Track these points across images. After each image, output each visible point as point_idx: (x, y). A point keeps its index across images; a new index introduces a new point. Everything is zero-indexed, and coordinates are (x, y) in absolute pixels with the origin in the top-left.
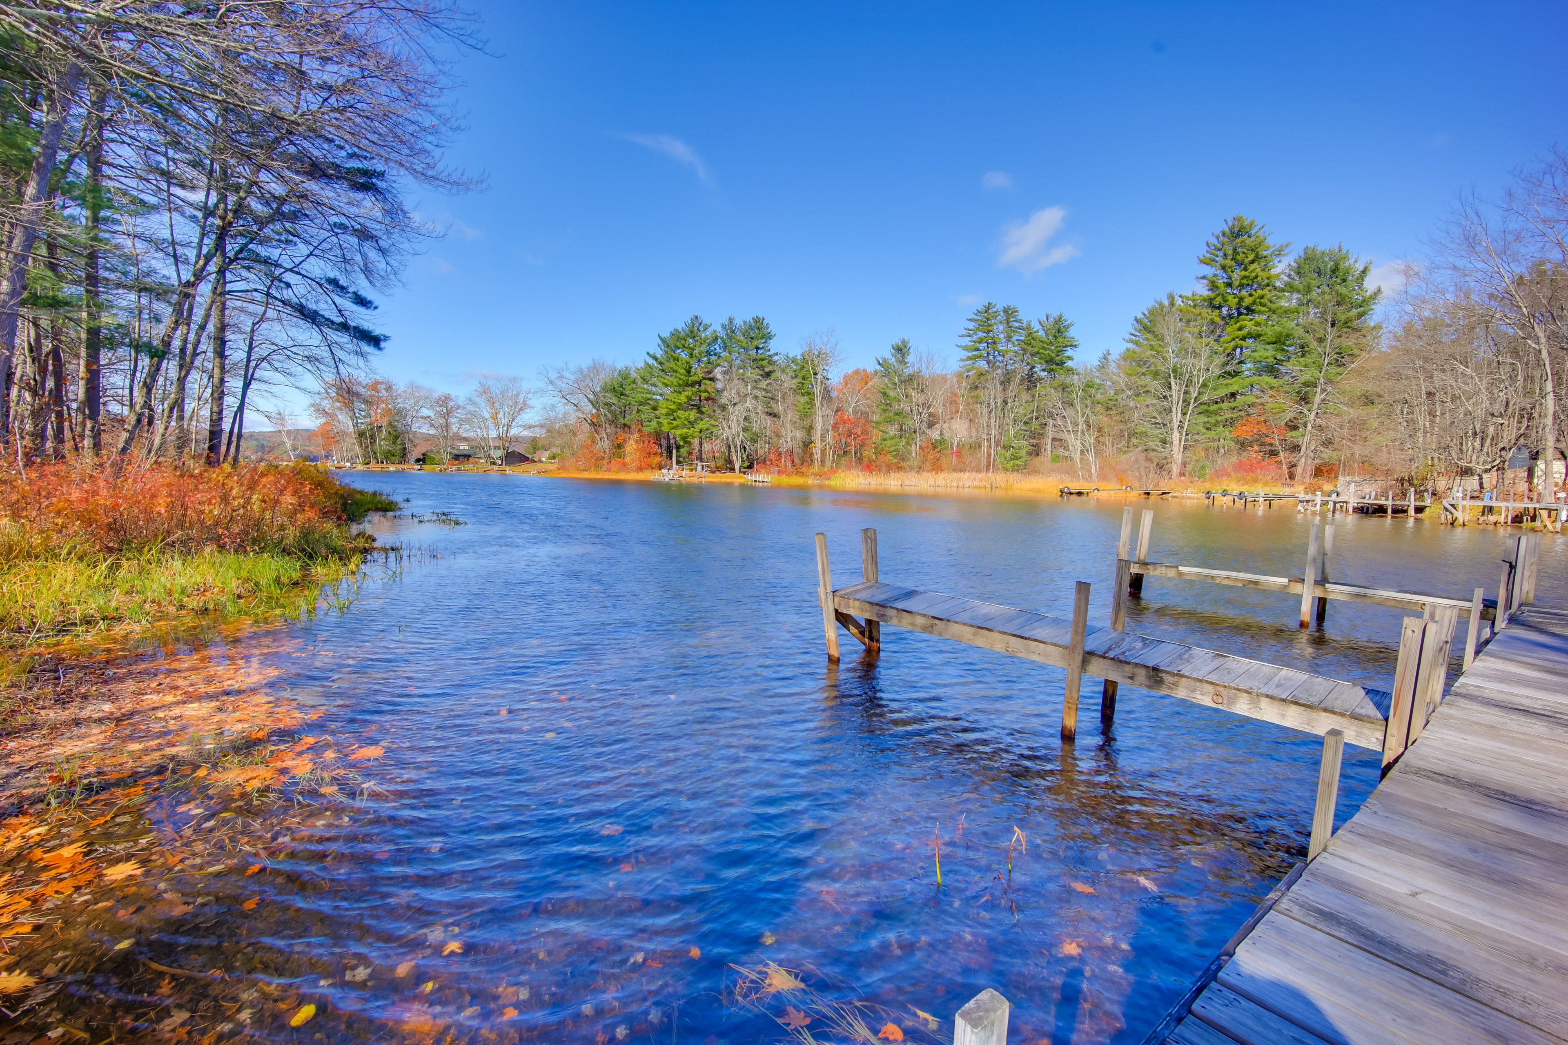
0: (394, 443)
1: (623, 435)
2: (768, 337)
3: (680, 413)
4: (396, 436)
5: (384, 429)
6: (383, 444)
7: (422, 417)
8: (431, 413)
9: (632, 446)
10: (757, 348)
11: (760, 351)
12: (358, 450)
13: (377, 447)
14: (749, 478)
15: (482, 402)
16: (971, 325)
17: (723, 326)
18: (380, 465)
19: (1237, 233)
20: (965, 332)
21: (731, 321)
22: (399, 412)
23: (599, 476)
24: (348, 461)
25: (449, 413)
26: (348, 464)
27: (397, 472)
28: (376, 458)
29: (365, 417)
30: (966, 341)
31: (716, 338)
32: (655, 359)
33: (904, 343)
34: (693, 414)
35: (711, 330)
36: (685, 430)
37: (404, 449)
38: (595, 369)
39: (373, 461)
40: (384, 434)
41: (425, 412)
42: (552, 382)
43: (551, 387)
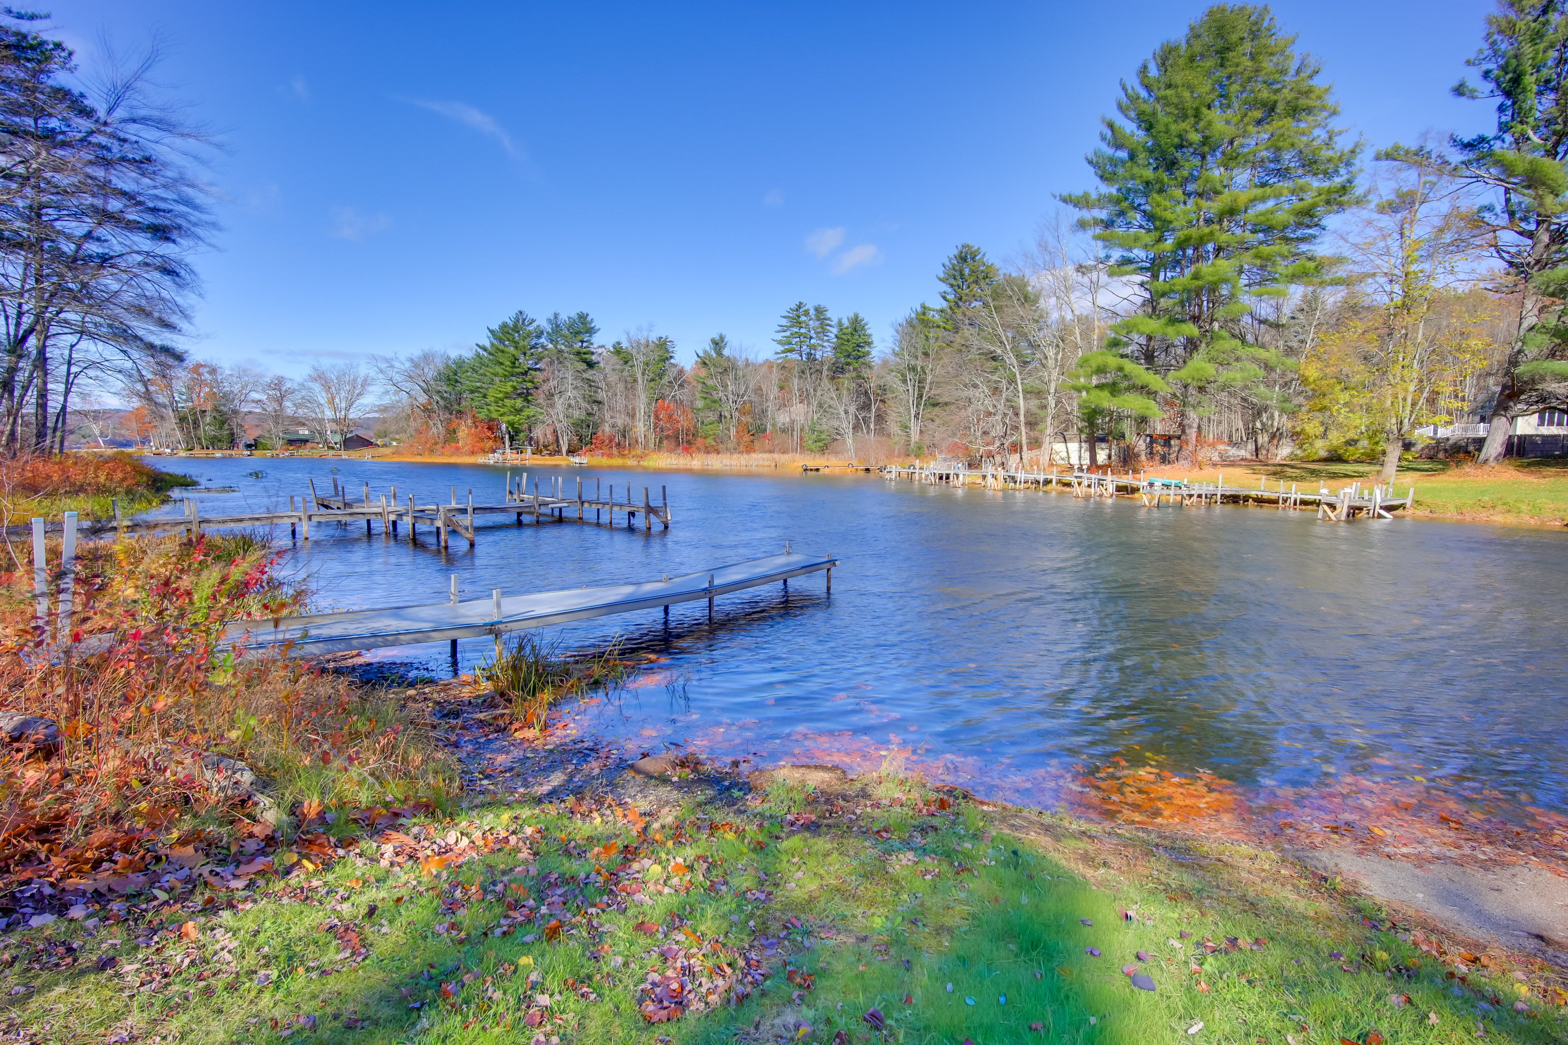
0: (221, 428)
1: (457, 421)
2: (591, 331)
3: (508, 402)
4: (223, 419)
5: (208, 414)
6: (207, 428)
7: (253, 401)
8: (264, 397)
9: (464, 431)
10: (582, 342)
11: (585, 345)
12: (178, 434)
13: (201, 433)
14: (576, 460)
15: (316, 387)
16: (784, 322)
17: (549, 321)
18: (205, 451)
19: (965, 257)
20: (779, 328)
21: (556, 316)
22: (225, 395)
23: (430, 460)
24: (168, 447)
25: (282, 397)
26: (168, 451)
27: (224, 458)
28: (201, 444)
29: (186, 401)
30: (779, 337)
31: (542, 333)
32: (485, 349)
33: (722, 338)
34: (519, 403)
35: (535, 325)
36: (512, 417)
37: (233, 434)
38: (427, 358)
39: (197, 447)
40: (208, 419)
41: (255, 396)
42: (381, 371)
43: (381, 376)
